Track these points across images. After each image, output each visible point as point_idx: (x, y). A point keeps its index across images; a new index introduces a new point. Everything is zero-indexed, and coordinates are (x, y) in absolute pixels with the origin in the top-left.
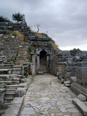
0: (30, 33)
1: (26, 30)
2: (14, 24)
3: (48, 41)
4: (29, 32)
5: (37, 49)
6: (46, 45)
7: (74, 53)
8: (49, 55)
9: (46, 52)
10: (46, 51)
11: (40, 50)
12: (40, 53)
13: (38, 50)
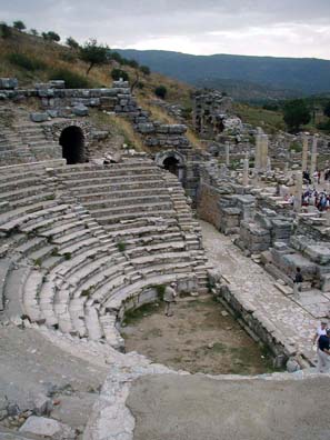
0: (140, 116)
1: (132, 108)
2: (102, 95)
3: (180, 134)
4: (138, 113)
5: (158, 154)
6: (177, 142)
7: (209, 103)
8: (183, 167)
9: (177, 161)
10: (177, 157)
11: (165, 157)
12: (165, 162)
13: (161, 156)
